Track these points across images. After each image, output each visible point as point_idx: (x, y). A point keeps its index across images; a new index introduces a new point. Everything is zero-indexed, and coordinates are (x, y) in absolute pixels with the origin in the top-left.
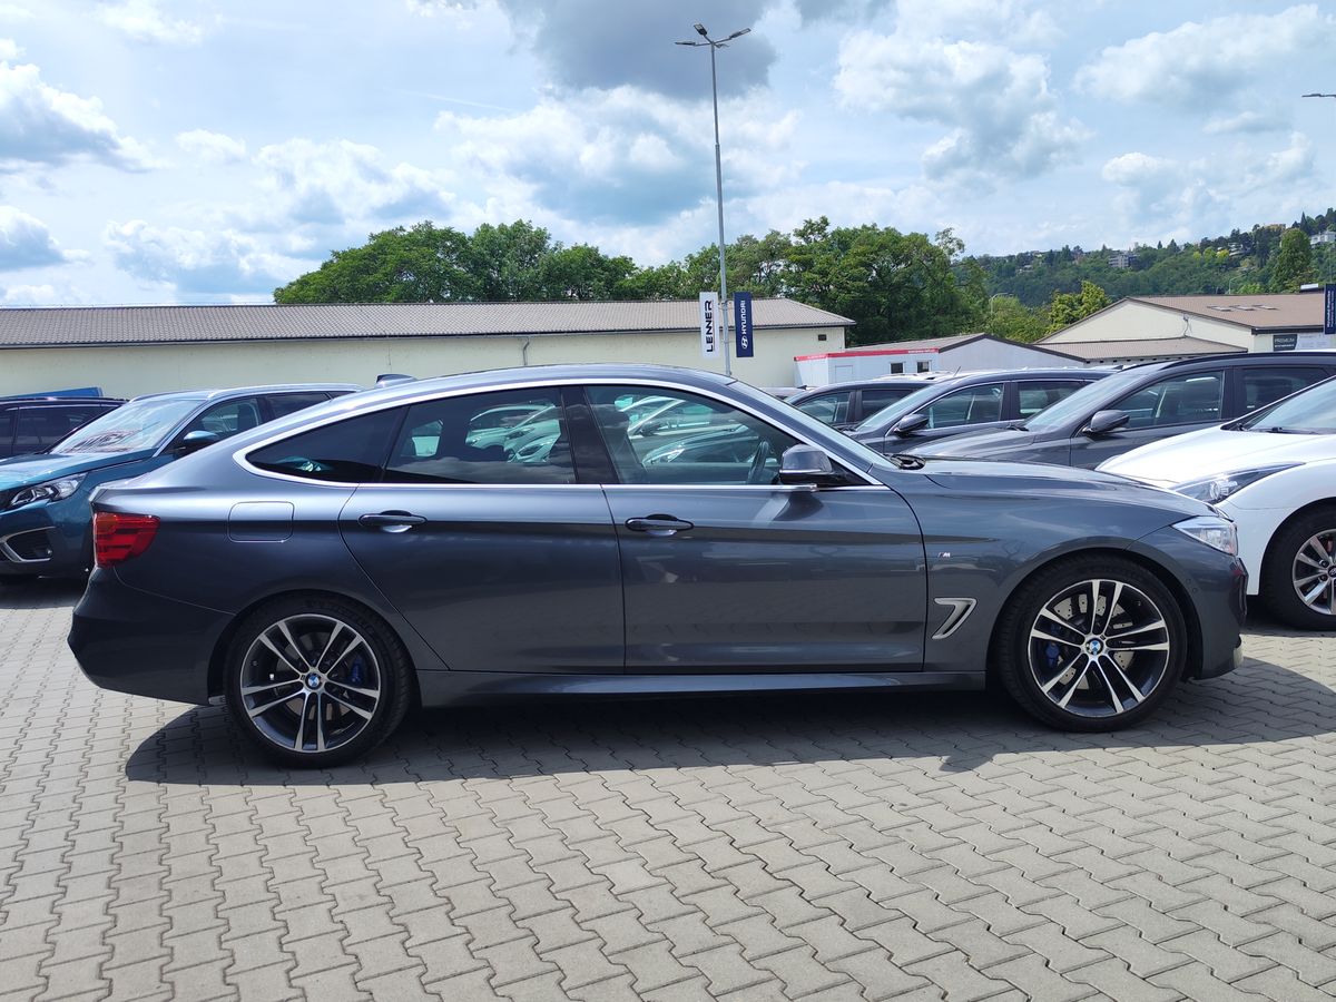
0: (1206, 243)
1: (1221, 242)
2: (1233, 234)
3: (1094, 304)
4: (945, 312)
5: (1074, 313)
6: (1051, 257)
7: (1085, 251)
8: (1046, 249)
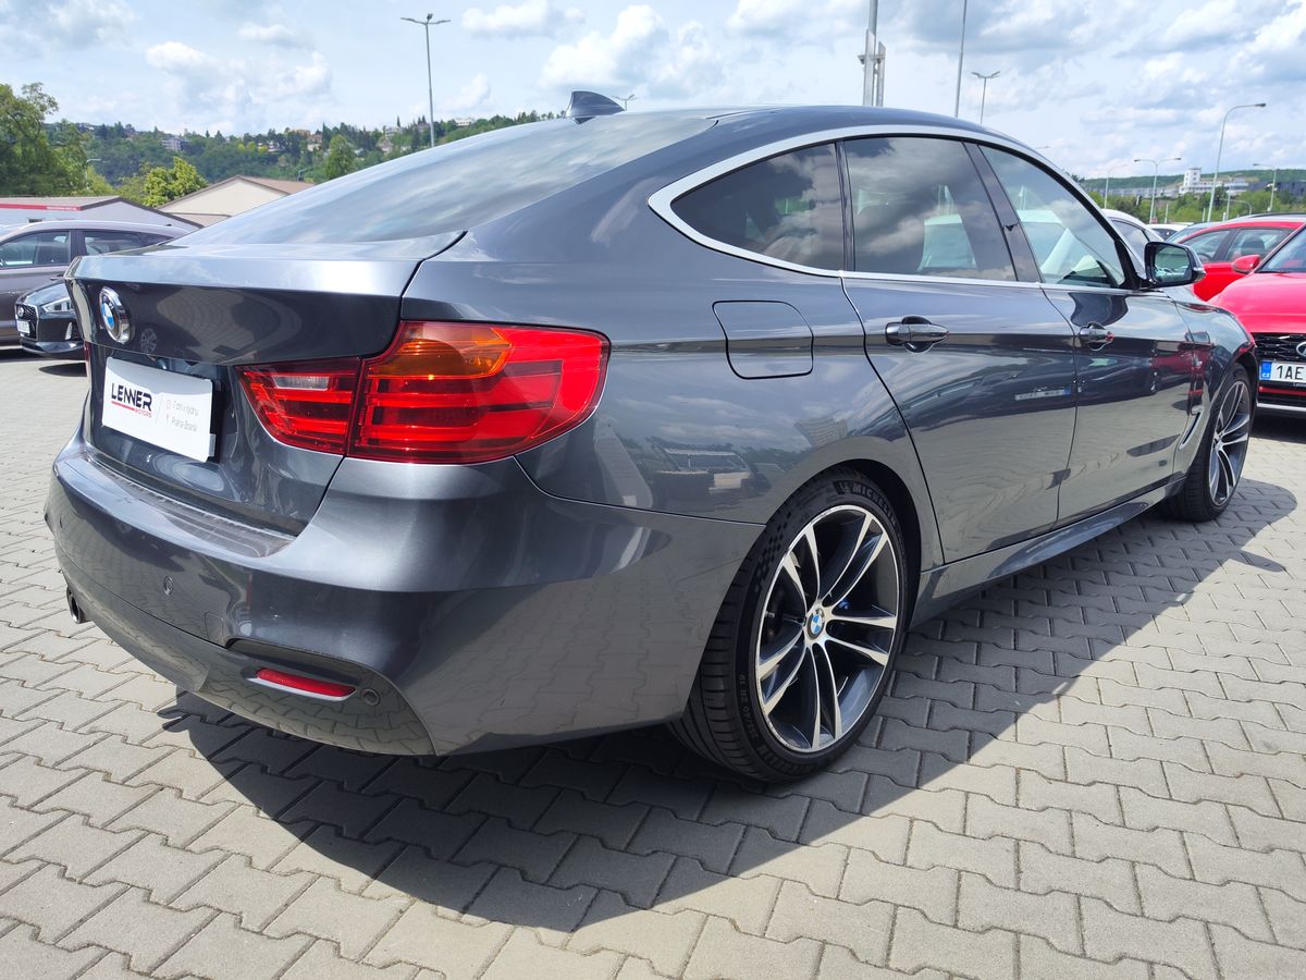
0: (248, 138)
1: (259, 138)
2: (269, 133)
3: (189, 180)
4: (39, 171)
5: (170, 187)
6: (103, 131)
7: (137, 129)
8: (98, 122)
